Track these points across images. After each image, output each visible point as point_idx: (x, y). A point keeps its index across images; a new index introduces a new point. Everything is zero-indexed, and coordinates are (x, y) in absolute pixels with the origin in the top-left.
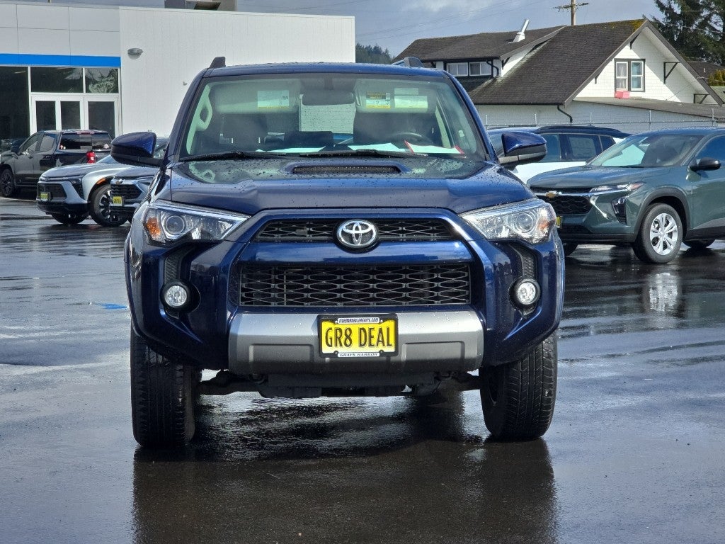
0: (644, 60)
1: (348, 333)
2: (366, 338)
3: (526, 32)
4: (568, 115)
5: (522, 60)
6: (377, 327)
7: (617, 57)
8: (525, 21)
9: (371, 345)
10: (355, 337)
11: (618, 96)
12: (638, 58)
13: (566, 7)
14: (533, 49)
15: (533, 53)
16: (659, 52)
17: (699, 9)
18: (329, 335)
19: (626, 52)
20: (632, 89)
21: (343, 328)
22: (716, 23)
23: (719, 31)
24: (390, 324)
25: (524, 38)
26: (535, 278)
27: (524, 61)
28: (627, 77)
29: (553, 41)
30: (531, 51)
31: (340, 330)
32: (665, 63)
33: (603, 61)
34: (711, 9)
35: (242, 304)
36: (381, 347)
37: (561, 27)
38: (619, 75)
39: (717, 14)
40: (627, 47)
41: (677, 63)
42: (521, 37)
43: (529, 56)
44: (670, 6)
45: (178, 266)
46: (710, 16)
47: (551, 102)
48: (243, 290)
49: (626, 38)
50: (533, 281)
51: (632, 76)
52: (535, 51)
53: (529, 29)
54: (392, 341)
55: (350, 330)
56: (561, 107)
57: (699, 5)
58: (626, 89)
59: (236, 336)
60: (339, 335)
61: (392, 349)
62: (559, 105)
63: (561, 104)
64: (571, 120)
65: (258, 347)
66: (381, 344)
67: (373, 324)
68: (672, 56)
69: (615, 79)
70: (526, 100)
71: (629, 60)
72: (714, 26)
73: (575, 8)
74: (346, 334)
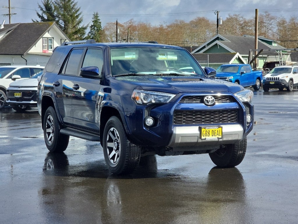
0: (53, 38)
1: (209, 132)
2: (214, 134)
3: (4, 25)
4: (25, 59)
5: (3, 37)
6: (217, 130)
7: (44, 36)
8: (4, 20)
9: (215, 136)
10: (211, 133)
11: (44, 52)
12: (51, 37)
13: (8, 15)
14: (7, 32)
15: (8, 34)
16: (59, 35)
17: (54, 17)
18: (204, 133)
19: (47, 35)
20: (49, 49)
21: (208, 130)
22: (61, 23)
23: (62, 26)
24: (220, 129)
25: (3, 27)
26: (250, 114)
27: (4, 37)
28: (47, 45)
29: (15, 29)
30: (7, 33)
31: (207, 131)
32: (61, 39)
33: (38, 38)
34: (59, 18)
35: (174, 124)
36: (218, 136)
37: (19, 23)
38: (44, 44)
39: (62, 20)
40: (47, 33)
41: (66, 39)
42: (2, 27)
43: (6, 35)
44: (43, 16)
45: (149, 112)
46: (59, 20)
47: (18, 54)
48: (175, 119)
49: (47, 29)
50: (250, 115)
51: (49, 44)
52: (9, 33)
53: (5, 24)
54: (221, 135)
55: (209, 131)
56: (22, 56)
57: (54, 16)
58: (47, 49)
59: (175, 134)
60: (206, 133)
61: (220, 137)
62: (21, 55)
63: (23, 55)
64: (26, 61)
65: (182, 137)
66: (218, 135)
67: (215, 128)
68: (64, 37)
69: (43, 45)
70: (7, 53)
71: (48, 38)
72: (61, 24)
73: (11, 15)
74: (208, 132)
